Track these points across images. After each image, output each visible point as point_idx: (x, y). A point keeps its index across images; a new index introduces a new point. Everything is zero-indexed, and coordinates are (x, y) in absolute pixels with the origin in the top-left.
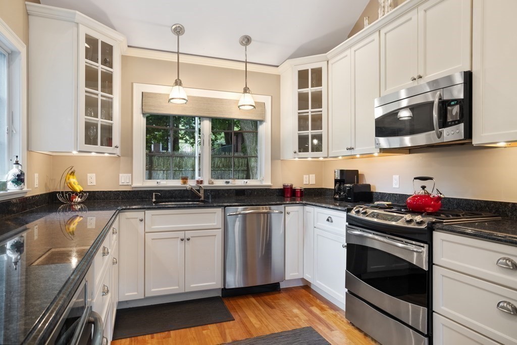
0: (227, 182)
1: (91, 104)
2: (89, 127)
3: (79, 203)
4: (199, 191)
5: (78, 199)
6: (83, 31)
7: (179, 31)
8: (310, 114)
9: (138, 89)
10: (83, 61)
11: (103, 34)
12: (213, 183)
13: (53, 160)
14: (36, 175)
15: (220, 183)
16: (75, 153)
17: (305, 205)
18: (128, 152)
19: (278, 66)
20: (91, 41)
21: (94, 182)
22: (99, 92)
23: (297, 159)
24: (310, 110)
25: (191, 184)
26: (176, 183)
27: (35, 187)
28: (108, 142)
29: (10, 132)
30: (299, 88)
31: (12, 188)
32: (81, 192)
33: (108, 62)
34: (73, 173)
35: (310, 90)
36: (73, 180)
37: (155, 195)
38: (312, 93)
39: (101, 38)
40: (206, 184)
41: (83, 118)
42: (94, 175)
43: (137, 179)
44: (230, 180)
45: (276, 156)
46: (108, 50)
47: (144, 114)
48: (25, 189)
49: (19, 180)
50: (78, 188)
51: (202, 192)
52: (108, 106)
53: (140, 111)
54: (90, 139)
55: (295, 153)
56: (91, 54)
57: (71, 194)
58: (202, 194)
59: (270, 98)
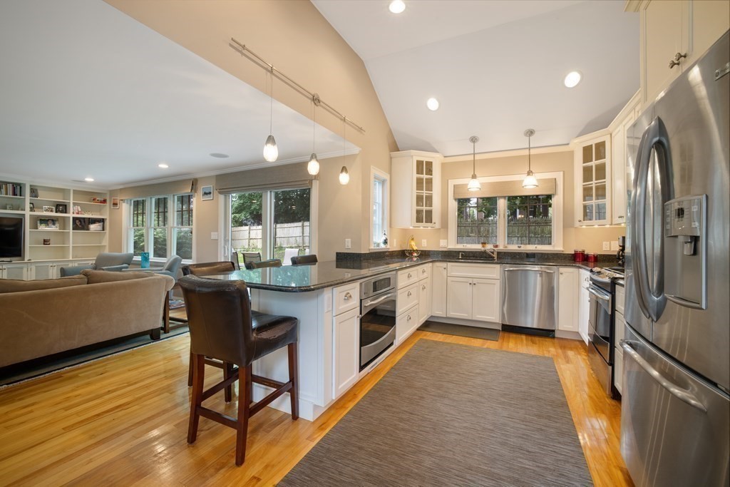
0: (519, 247)
1: (419, 199)
2: (419, 212)
3: (416, 257)
4: (493, 253)
5: (415, 254)
6: (415, 159)
7: (474, 140)
8: (594, 186)
9: (452, 183)
10: (415, 176)
11: (425, 157)
12: (506, 247)
13: (405, 231)
14: (395, 240)
15: (514, 247)
16: (411, 228)
18: (445, 225)
19: (568, 144)
20: (419, 164)
21: (425, 245)
22: (424, 191)
23: (584, 227)
24: (594, 181)
25: (489, 247)
26: (477, 247)
27: (394, 246)
28: (429, 220)
29: (383, 219)
30: (584, 163)
31: (382, 246)
32: (417, 250)
33: (430, 172)
34: (413, 239)
35: (594, 163)
36: (413, 243)
37: (462, 255)
38: (596, 166)
39: (425, 160)
40: (501, 248)
41: (415, 208)
42: (425, 241)
43: (451, 242)
44: (522, 246)
46: (429, 164)
47: (455, 199)
48: (388, 247)
49: (385, 242)
50: (415, 248)
51: (496, 253)
52: (429, 199)
53: (452, 197)
54: (419, 220)
55: (580, 221)
56: (419, 171)
57: (411, 252)
58: (495, 256)
59: (562, 173)
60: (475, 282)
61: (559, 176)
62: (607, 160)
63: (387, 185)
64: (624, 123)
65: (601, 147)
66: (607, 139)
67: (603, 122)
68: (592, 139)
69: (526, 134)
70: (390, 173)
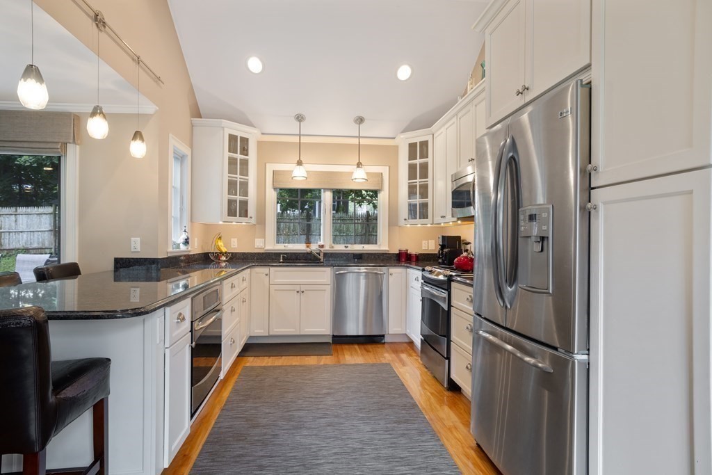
0: (346, 247)
1: (232, 184)
2: (231, 202)
3: (225, 261)
4: (319, 254)
5: (224, 258)
6: (227, 132)
7: (300, 118)
8: (418, 184)
9: (271, 168)
10: (227, 154)
11: (240, 131)
12: (333, 247)
13: (208, 227)
14: (196, 239)
15: (340, 248)
16: (221, 223)
17: (408, 267)
18: (261, 220)
19: (394, 138)
20: (232, 138)
21: (235, 245)
22: (238, 176)
23: (408, 226)
24: (418, 180)
25: (314, 247)
26: (299, 247)
27: (195, 248)
28: (245, 213)
29: (181, 210)
30: (409, 160)
31: (183, 247)
32: (226, 253)
33: (245, 151)
34: (220, 238)
35: (418, 161)
36: (221, 243)
37: (283, 257)
38: (420, 164)
39: (239, 134)
40: (327, 248)
41: (226, 197)
42: (236, 240)
43: (269, 243)
44: (349, 245)
45: (393, 222)
46: (245, 141)
47: (275, 189)
48: (190, 249)
49: (186, 242)
50: (224, 250)
51: (322, 255)
52: (245, 185)
53: (271, 186)
54: (231, 213)
55: (405, 220)
56: (232, 149)
57: (218, 255)
58: (321, 257)
59: (388, 167)
60: (303, 288)
61: (385, 170)
62: (429, 160)
63: (188, 161)
64: (446, 126)
65: (424, 144)
66: (429, 138)
67: (427, 122)
68: (417, 137)
69: (355, 121)
70: (191, 147)
